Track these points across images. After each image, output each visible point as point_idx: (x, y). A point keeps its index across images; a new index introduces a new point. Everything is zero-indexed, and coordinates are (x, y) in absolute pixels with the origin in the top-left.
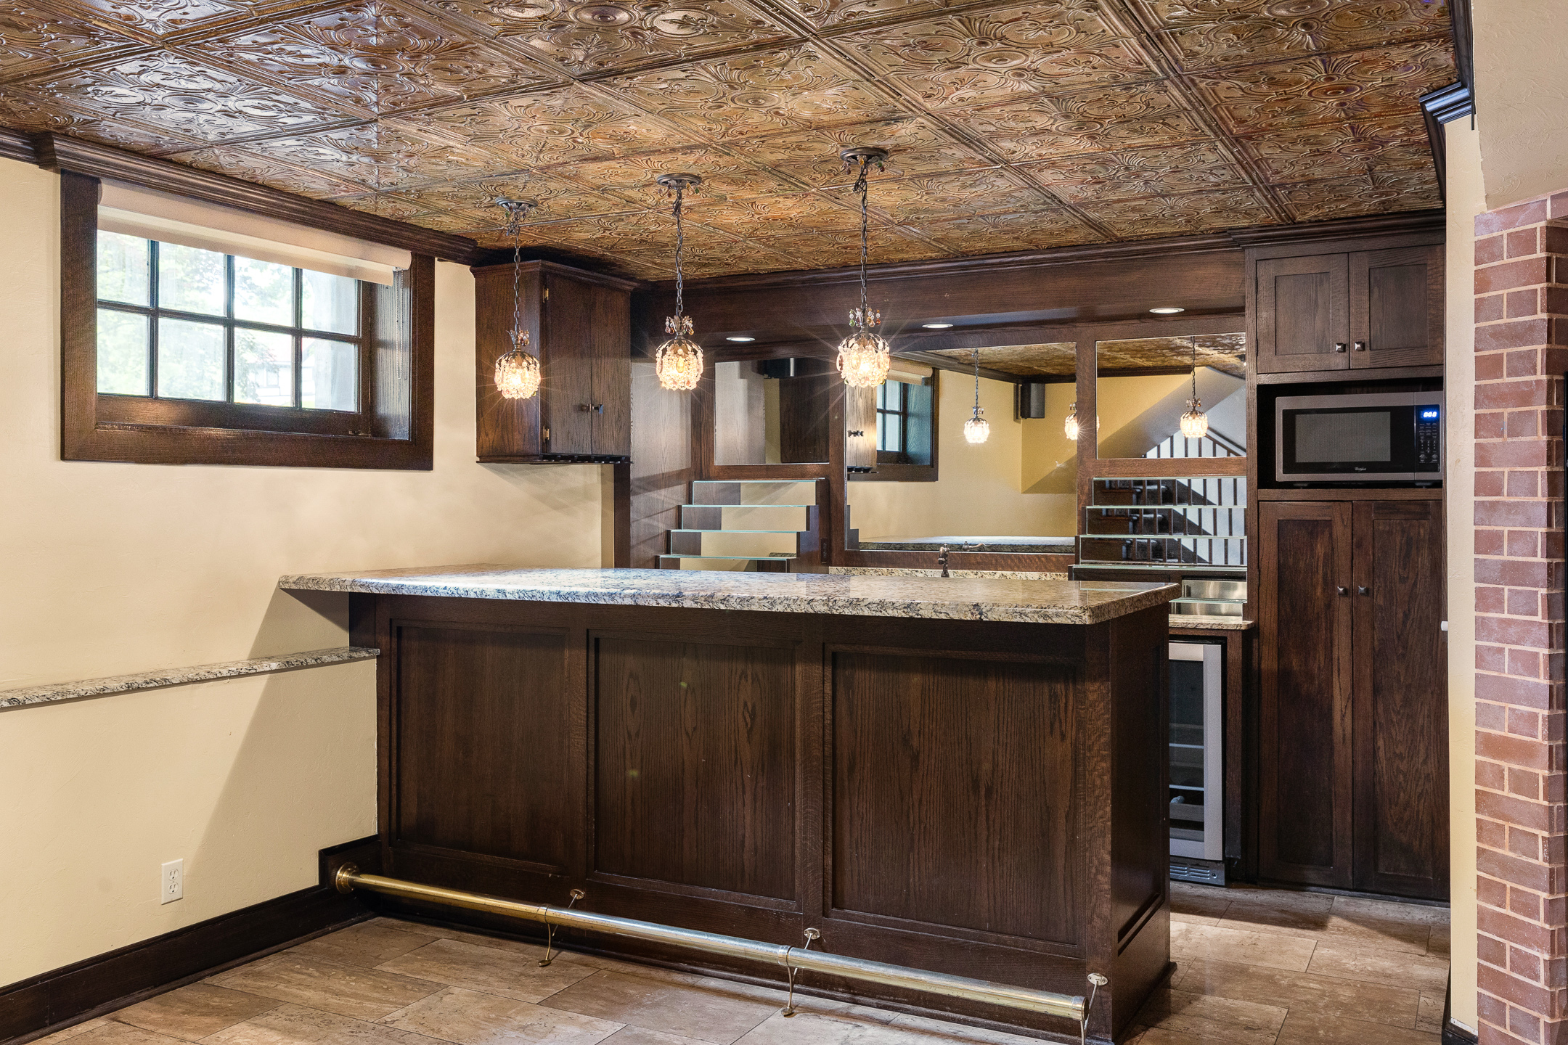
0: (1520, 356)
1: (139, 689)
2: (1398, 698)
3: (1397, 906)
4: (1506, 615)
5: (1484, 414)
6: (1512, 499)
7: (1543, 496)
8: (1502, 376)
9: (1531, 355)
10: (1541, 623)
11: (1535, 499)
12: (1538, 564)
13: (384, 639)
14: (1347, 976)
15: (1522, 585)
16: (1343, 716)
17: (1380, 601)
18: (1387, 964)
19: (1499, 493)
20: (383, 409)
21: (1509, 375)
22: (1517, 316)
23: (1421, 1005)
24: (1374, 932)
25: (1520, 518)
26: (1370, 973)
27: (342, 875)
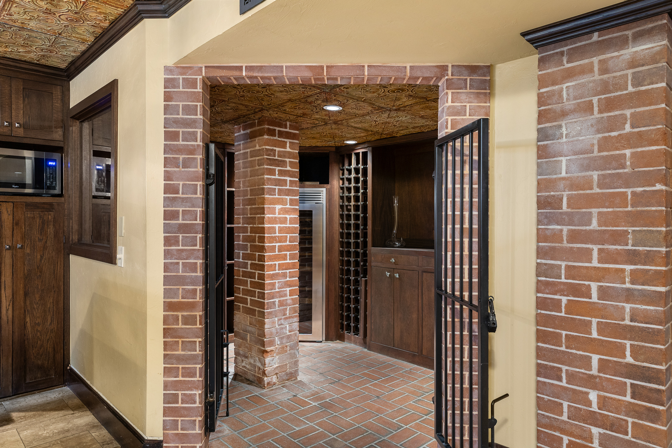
0: (189, 133)
2: (37, 296)
3: (38, 396)
4: (181, 247)
5: (169, 157)
6: (184, 196)
7: (200, 194)
8: (179, 141)
9: (195, 133)
10: (199, 249)
11: (196, 196)
12: (198, 224)
14: (50, 440)
15: (189, 234)
16: (7, 310)
17: (28, 251)
18: (61, 425)
19: (178, 193)
21: (183, 141)
22: (187, 115)
23: (96, 437)
24: (40, 412)
25: (188, 204)
26: (59, 433)
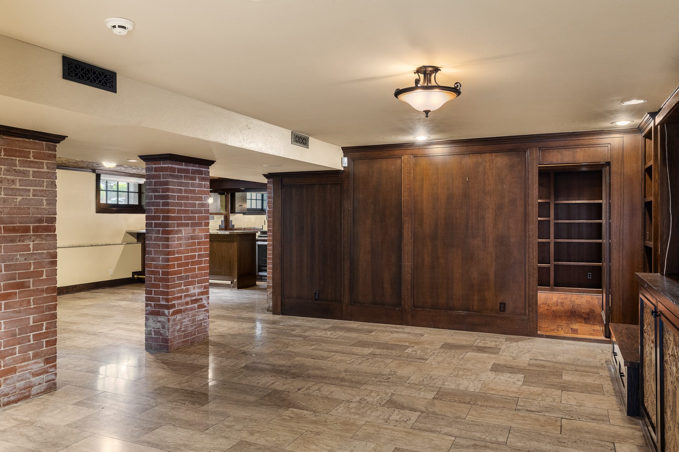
1: (107, 245)
13: (142, 240)
20: (142, 204)
27: (136, 276)
